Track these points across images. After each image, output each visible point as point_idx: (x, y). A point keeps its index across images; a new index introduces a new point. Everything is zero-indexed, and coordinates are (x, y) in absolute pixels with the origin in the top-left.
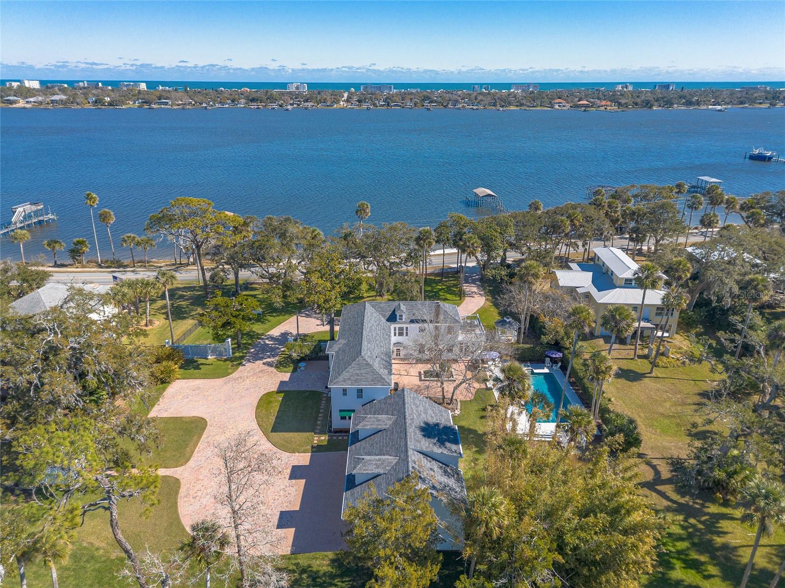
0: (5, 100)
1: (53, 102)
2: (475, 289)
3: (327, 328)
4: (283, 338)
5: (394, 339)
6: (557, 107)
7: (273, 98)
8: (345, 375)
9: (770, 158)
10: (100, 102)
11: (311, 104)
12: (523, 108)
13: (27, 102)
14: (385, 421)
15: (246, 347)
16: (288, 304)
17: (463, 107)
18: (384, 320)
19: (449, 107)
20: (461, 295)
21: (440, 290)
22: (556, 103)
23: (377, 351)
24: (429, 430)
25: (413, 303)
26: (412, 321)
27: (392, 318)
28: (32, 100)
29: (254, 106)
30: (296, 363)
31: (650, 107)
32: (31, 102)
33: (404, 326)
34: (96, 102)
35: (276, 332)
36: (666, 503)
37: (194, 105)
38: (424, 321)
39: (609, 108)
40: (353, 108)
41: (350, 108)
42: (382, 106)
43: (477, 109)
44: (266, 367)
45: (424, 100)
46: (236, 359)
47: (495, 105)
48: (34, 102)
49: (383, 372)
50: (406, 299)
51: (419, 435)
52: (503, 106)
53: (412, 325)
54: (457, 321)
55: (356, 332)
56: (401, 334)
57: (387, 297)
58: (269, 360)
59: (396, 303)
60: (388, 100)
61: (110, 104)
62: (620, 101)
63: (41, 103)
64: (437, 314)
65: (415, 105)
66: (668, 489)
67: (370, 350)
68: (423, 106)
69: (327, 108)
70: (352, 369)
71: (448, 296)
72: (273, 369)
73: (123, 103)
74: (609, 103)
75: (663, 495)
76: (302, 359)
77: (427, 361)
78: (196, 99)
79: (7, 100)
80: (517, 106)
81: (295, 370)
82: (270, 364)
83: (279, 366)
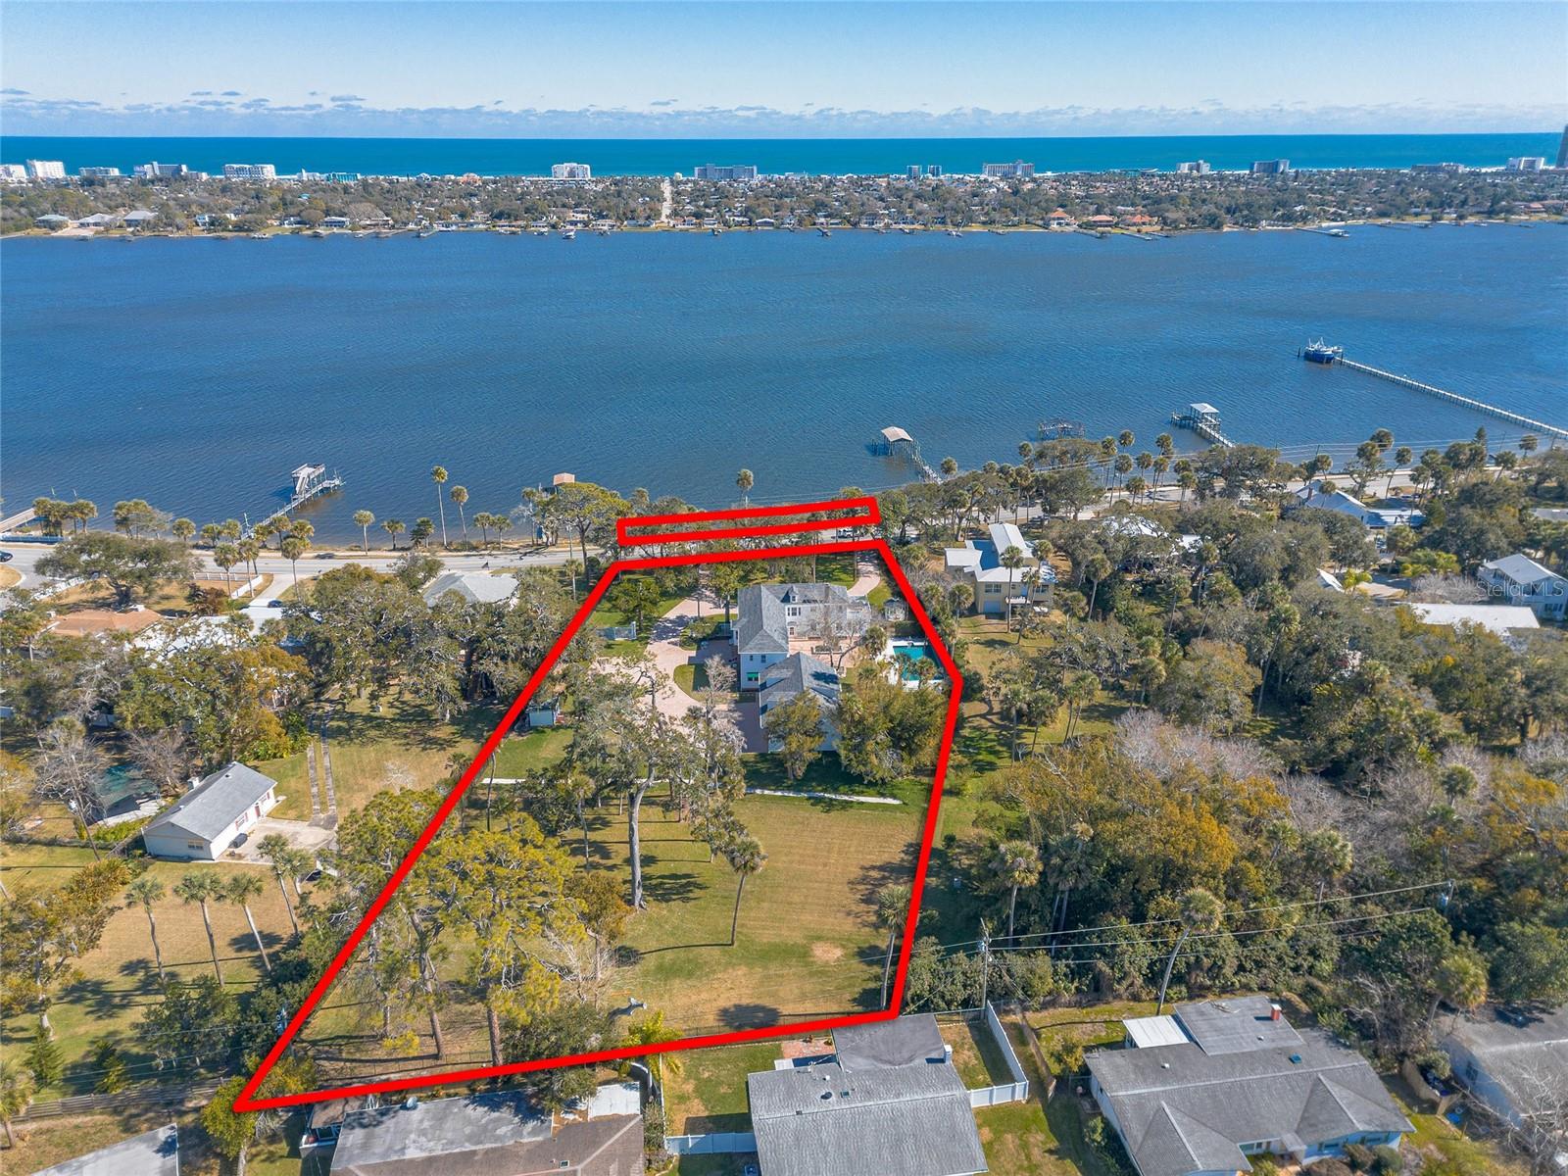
0: (40, 221)
1: (130, 223)
2: (871, 568)
3: (723, 611)
4: (681, 621)
5: (789, 619)
6: (1054, 226)
7: (536, 210)
8: (752, 644)
9: (1329, 359)
10: (220, 225)
11: (609, 222)
12: (993, 228)
13: (82, 225)
14: (786, 673)
15: (647, 629)
16: (681, 589)
17: (887, 226)
18: (778, 601)
19: (863, 226)
20: (856, 574)
21: (834, 570)
22: (1054, 219)
23: (776, 626)
24: (818, 676)
25: (805, 585)
26: (804, 602)
27: (786, 599)
28: (90, 220)
29: (503, 227)
30: (698, 641)
31: (1218, 228)
32: (88, 224)
33: (797, 606)
34: (212, 224)
35: (672, 615)
36: (990, 724)
37: (393, 227)
38: (815, 601)
39: (1144, 228)
40: (687, 230)
41: (681, 230)
42: (740, 224)
43: (912, 232)
44: (671, 646)
45: (815, 211)
46: (643, 639)
47: (943, 223)
48: (96, 224)
49: (782, 642)
50: (797, 581)
51: (812, 679)
52: (957, 225)
53: (805, 605)
54: (845, 601)
55: (755, 611)
56: (794, 614)
57: (778, 579)
58: (673, 640)
59: (790, 585)
60: (749, 214)
61: (238, 227)
62: (1167, 214)
63: (108, 227)
64: (827, 596)
65: (800, 222)
66: (994, 718)
67: (770, 625)
68: (815, 224)
69: (638, 230)
70: (757, 639)
71: (843, 576)
72: (678, 648)
73: (262, 224)
74: (1147, 219)
75: (990, 721)
76: (704, 639)
77: (818, 638)
78: (396, 215)
79: (44, 221)
80: (984, 223)
81: (699, 648)
82: (675, 644)
83: (683, 644)
